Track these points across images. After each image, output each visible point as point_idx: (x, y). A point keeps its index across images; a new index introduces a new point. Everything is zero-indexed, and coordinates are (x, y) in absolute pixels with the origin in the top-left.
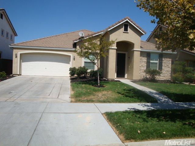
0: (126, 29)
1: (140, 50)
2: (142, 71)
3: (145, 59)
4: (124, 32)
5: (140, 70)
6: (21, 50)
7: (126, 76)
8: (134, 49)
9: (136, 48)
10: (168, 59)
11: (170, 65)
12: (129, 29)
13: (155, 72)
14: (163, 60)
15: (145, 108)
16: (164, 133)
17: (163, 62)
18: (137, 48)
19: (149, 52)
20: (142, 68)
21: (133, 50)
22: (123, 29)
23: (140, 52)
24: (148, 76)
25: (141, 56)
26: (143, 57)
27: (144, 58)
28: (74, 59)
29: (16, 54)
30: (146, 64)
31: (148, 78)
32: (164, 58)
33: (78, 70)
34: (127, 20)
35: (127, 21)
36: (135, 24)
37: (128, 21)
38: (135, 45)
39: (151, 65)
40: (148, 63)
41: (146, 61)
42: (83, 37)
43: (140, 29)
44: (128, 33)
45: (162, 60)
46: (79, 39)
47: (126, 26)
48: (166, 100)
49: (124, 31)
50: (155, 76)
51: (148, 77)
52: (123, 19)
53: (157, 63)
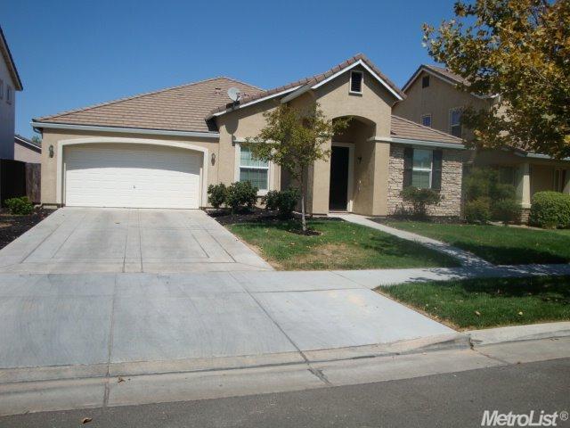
0: (356, 87)
1: (391, 140)
2: (391, 194)
3: (399, 163)
4: (350, 94)
5: (390, 190)
6: (65, 136)
7: (350, 205)
8: (377, 138)
9: (380, 136)
10: (455, 163)
11: (459, 179)
12: (363, 84)
13: (427, 196)
14: (443, 164)
15: (445, 278)
16: (521, 313)
17: (443, 169)
18: (382, 135)
19: (411, 145)
20: (394, 186)
21: (371, 139)
22: (348, 86)
23: (389, 145)
24: (408, 207)
25: (391, 155)
26: (395, 157)
27: (398, 160)
28: (213, 161)
29: (52, 147)
30: (402, 176)
31: (406, 212)
32: (446, 161)
33: (231, 189)
34: (360, 62)
35: (360, 65)
36: (378, 75)
37: (363, 64)
38: (377, 127)
39: (415, 178)
40: (408, 173)
41: (402, 167)
42: (237, 103)
43: (391, 87)
44: (361, 95)
45: (441, 166)
46: (229, 106)
47: (357, 77)
48: (477, 260)
49: (352, 90)
50: (426, 206)
51: (406, 207)
52: (350, 59)
53: (427, 173)
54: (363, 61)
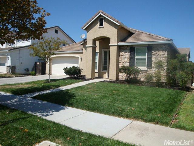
0: (101, 24)
3: (127, 55)
4: (99, 28)
10: (162, 52)
11: (165, 61)
12: (104, 22)
14: (153, 53)
17: (153, 56)
18: (113, 43)
19: (133, 45)
25: (123, 51)
26: (125, 52)
27: (127, 53)
28: (81, 60)
30: (129, 61)
32: (155, 51)
38: (111, 40)
41: (129, 56)
44: (103, 27)
47: (101, 20)
53: (144, 59)
54: (101, 13)
